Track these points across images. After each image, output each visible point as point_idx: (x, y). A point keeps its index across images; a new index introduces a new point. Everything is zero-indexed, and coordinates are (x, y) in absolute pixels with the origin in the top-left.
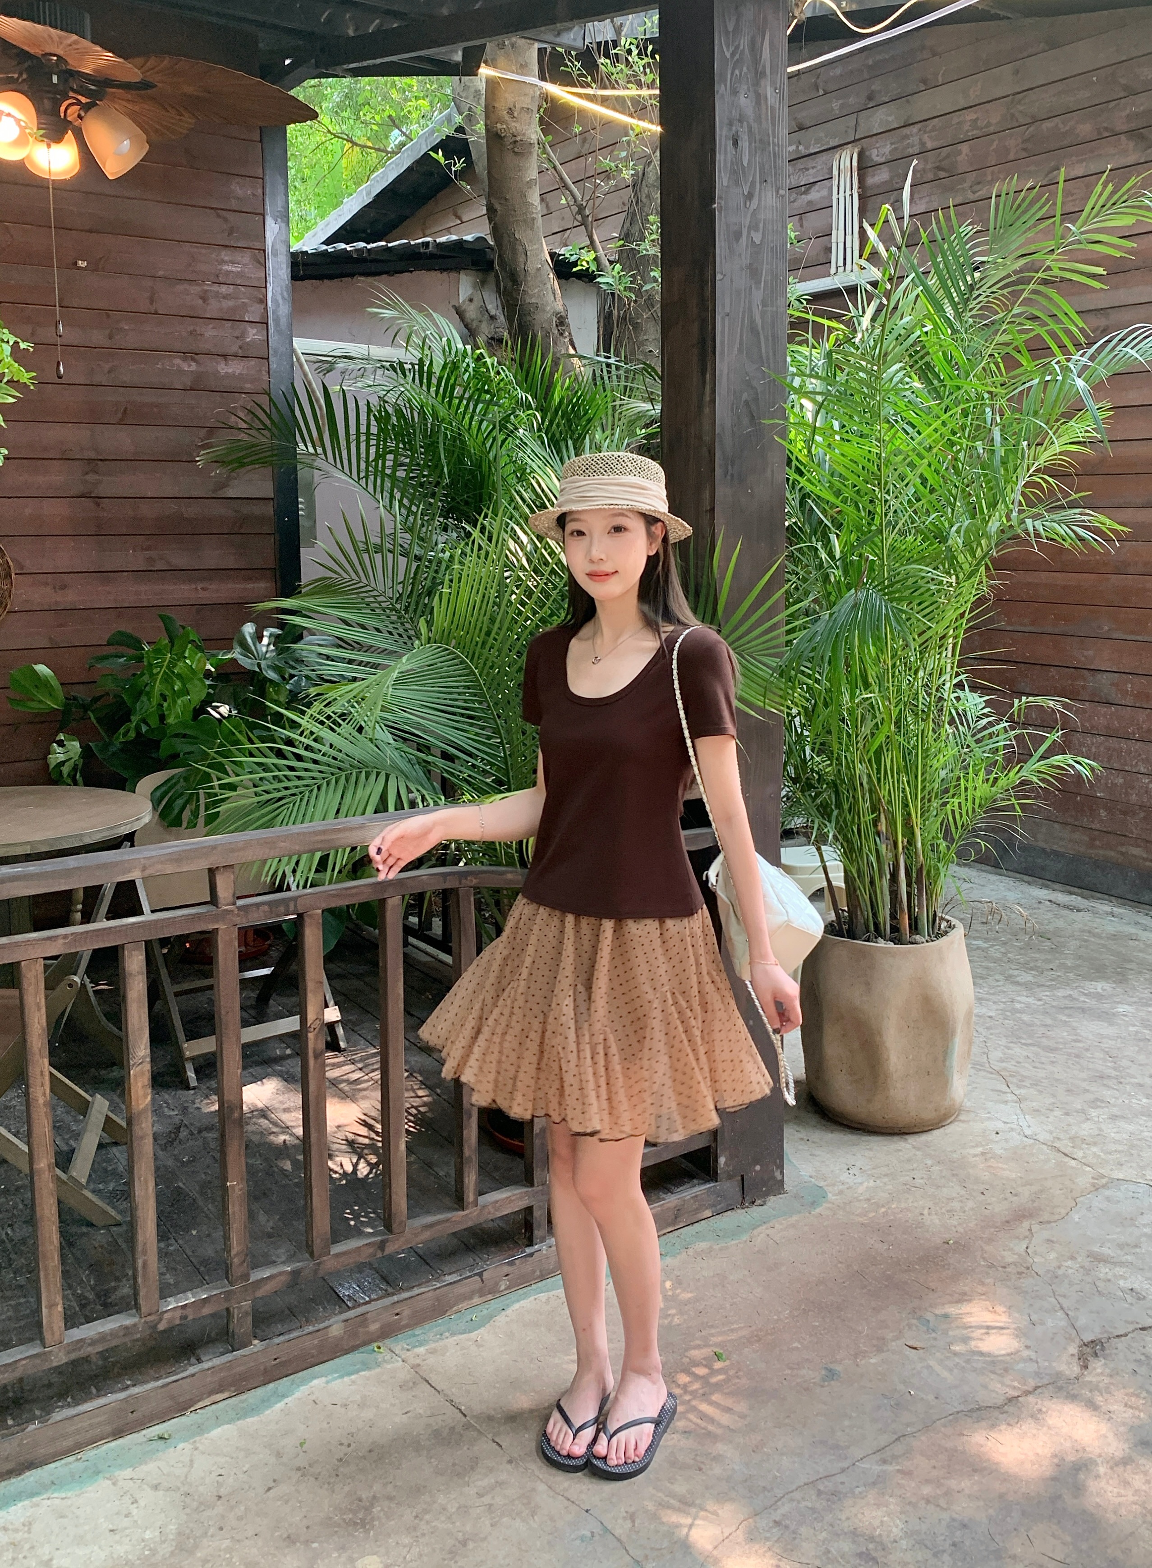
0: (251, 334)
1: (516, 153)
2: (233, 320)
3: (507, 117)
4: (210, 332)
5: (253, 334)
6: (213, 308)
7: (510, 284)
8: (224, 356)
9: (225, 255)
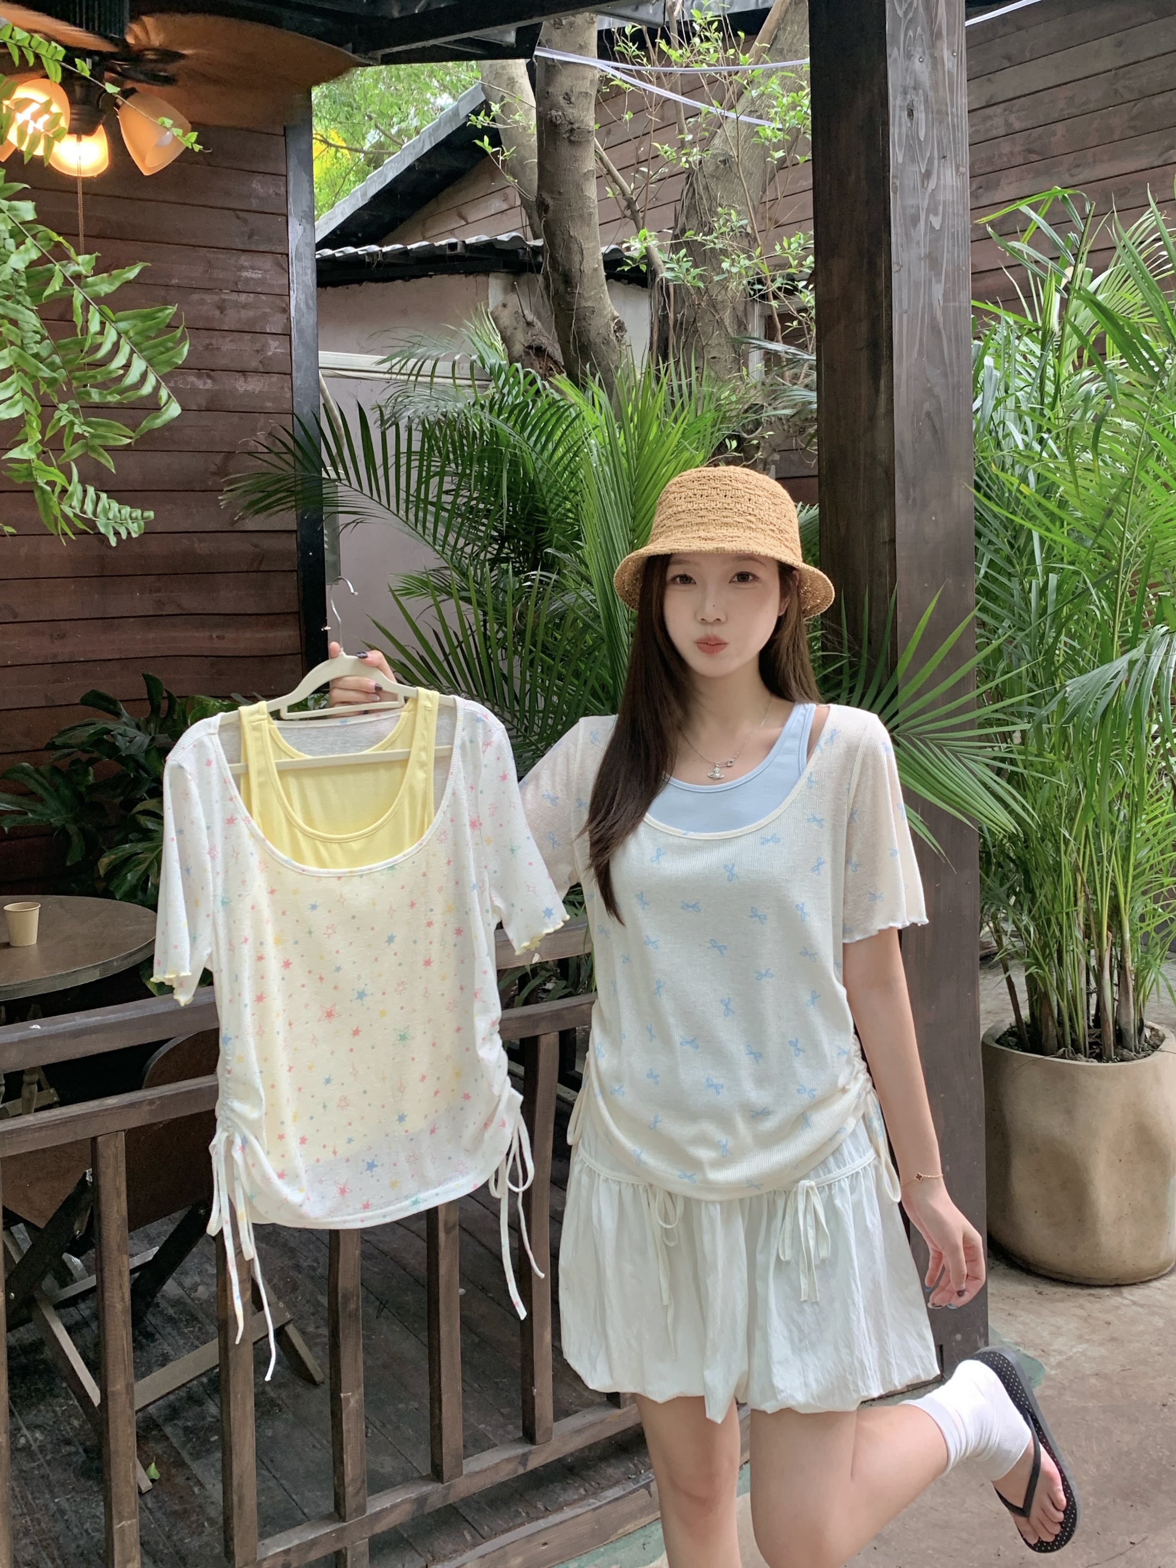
0: (272, 349)
1: (570, 141)
2: (253, 331)
3: (562, 102)
4: (227, 345)
5: (274, 347)
6: (231, 319)
7: (561, 288)
8: (243, 372)
9: (245, 260)
